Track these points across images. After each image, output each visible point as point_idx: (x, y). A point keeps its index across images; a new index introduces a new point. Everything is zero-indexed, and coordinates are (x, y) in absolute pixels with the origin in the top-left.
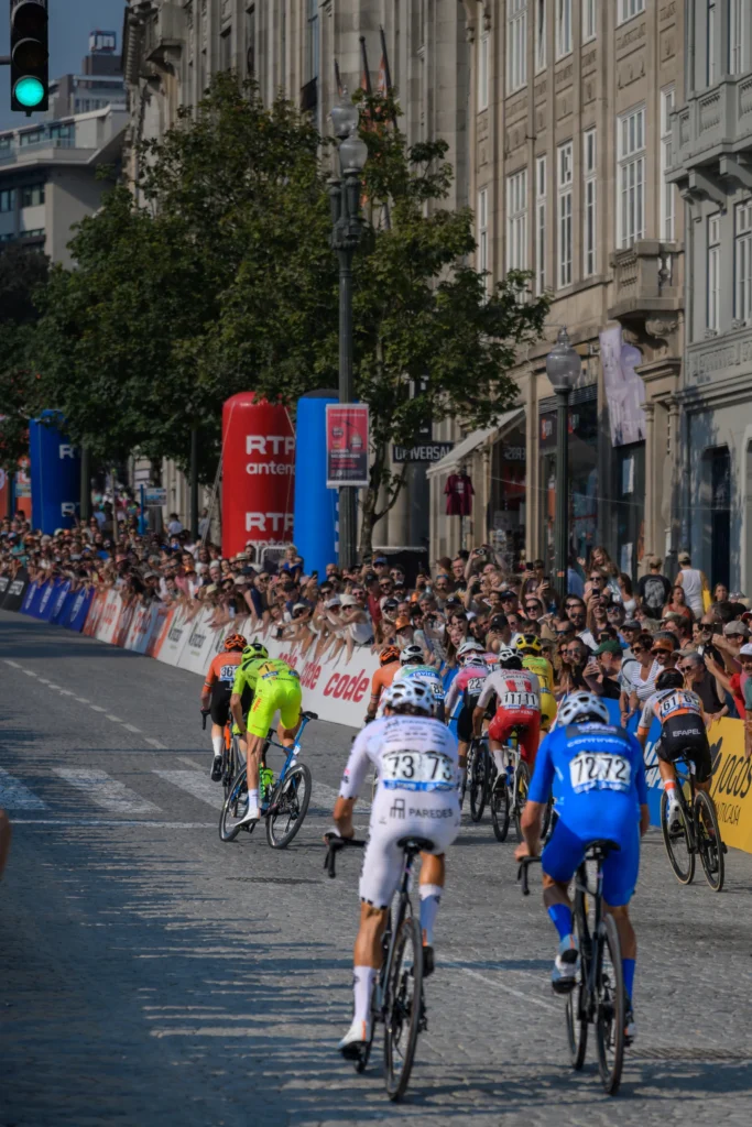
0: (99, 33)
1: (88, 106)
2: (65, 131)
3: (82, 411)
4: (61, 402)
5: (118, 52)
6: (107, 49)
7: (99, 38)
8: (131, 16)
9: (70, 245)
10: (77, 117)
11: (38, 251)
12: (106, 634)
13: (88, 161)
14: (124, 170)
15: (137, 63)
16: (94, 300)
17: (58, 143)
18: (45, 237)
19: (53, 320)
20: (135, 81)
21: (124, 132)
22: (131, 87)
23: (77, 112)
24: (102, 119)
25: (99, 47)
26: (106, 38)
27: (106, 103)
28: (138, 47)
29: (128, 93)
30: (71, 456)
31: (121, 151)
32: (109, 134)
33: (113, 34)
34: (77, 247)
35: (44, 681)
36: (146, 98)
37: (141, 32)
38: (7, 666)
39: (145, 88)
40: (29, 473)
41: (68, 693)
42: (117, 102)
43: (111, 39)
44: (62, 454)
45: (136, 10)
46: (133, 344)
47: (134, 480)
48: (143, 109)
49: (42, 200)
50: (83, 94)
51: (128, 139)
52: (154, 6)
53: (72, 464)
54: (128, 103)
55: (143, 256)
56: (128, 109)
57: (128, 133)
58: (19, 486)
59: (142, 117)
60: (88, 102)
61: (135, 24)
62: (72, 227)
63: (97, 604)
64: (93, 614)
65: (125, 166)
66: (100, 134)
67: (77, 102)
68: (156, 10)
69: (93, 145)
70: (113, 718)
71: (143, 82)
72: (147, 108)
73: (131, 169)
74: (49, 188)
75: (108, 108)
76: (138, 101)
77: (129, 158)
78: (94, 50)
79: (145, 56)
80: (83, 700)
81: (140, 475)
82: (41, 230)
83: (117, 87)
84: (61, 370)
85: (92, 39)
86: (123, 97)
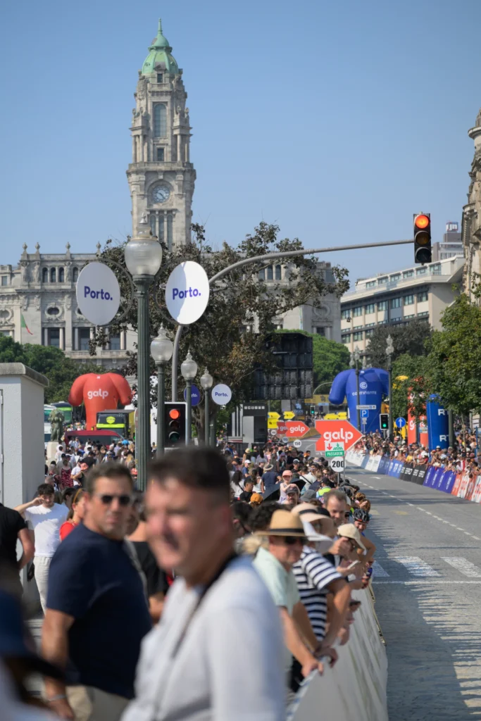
0: (451, 223)
1: (446, 256)
2: (436, 268)
3: (448, 394)
4: (438, 390)
5: (459, 231)
6: (454, 230)
7: (451, 225)
8: (465, 216)
9: (441, 321)
10: (441, 261)
11: (425, 322)
12: (462, 494)
13: (447, 281)
14: (464, 284)
15: (468, 237)
16: (452, 343)
17: (434, 273)
18: (429, 315)
19: (434, 354)
20: (467, 244)
21: (463, 267)
22: (466, 247)
23: (441, 259)
24: (453, 262)
25: (451, 229)
26: (454, 225)
27: (455, 254)
28: (469, 231)
29: (465, 250)
30: (444, 414)
31: (462, 276)
32: (456, 268)
33: (457, 223)
34: (445, 322)
35: (435, 517)
36: (473, 253)
37: (470, 223)
38: (418, 510)
39: (472, 248)
40: (425, 422)
41: (446, 522)
42: (459, 254)
43: (456, 226)
44: (439, 413)
45: (468, 213)
46: (471, 363)
47: (472, 424)
48: (471, 257)
49: (427, 299)
50: (443, 251)
51: (465, 270)
52: (475, 211)
53: (445, 417)
54: (465, 255)
55: (474, 323)
56: (465, 257)
57: (465, 267)
58: (421, 428)
59: (471, 261)
60: (446, 254)
61: (467, 219)
62: (442, 313)
63: (457, 480)
64: (456, 486)
65: (464, 282)
66: (452, 269)
67: (441, 254)
68: (476, 213)
69: (449, 273)
70: (467, 533)
71: (471, 245)
72: (474, 258)
73: (467, 284)
74: (430, 295)
75: (456, 256)
76: (469, 253)
77: (466, 279)
78: (448, 231)
79: (472, 234)
80: (453, 525)
81: (474, 421)
82: (427, 312)
83: (459, 247)
84: (439, 376)
85: (447, 226)
86: (463, 252)
